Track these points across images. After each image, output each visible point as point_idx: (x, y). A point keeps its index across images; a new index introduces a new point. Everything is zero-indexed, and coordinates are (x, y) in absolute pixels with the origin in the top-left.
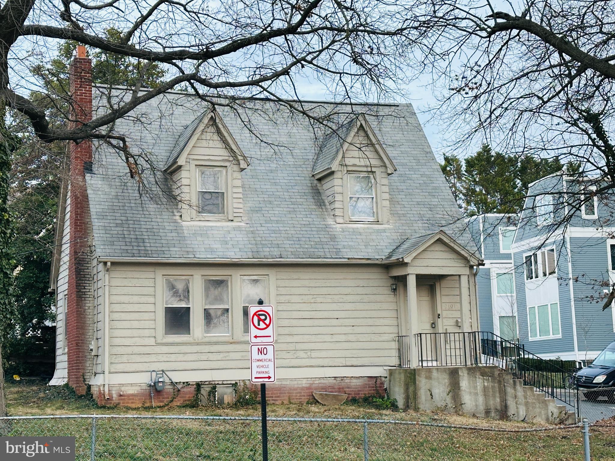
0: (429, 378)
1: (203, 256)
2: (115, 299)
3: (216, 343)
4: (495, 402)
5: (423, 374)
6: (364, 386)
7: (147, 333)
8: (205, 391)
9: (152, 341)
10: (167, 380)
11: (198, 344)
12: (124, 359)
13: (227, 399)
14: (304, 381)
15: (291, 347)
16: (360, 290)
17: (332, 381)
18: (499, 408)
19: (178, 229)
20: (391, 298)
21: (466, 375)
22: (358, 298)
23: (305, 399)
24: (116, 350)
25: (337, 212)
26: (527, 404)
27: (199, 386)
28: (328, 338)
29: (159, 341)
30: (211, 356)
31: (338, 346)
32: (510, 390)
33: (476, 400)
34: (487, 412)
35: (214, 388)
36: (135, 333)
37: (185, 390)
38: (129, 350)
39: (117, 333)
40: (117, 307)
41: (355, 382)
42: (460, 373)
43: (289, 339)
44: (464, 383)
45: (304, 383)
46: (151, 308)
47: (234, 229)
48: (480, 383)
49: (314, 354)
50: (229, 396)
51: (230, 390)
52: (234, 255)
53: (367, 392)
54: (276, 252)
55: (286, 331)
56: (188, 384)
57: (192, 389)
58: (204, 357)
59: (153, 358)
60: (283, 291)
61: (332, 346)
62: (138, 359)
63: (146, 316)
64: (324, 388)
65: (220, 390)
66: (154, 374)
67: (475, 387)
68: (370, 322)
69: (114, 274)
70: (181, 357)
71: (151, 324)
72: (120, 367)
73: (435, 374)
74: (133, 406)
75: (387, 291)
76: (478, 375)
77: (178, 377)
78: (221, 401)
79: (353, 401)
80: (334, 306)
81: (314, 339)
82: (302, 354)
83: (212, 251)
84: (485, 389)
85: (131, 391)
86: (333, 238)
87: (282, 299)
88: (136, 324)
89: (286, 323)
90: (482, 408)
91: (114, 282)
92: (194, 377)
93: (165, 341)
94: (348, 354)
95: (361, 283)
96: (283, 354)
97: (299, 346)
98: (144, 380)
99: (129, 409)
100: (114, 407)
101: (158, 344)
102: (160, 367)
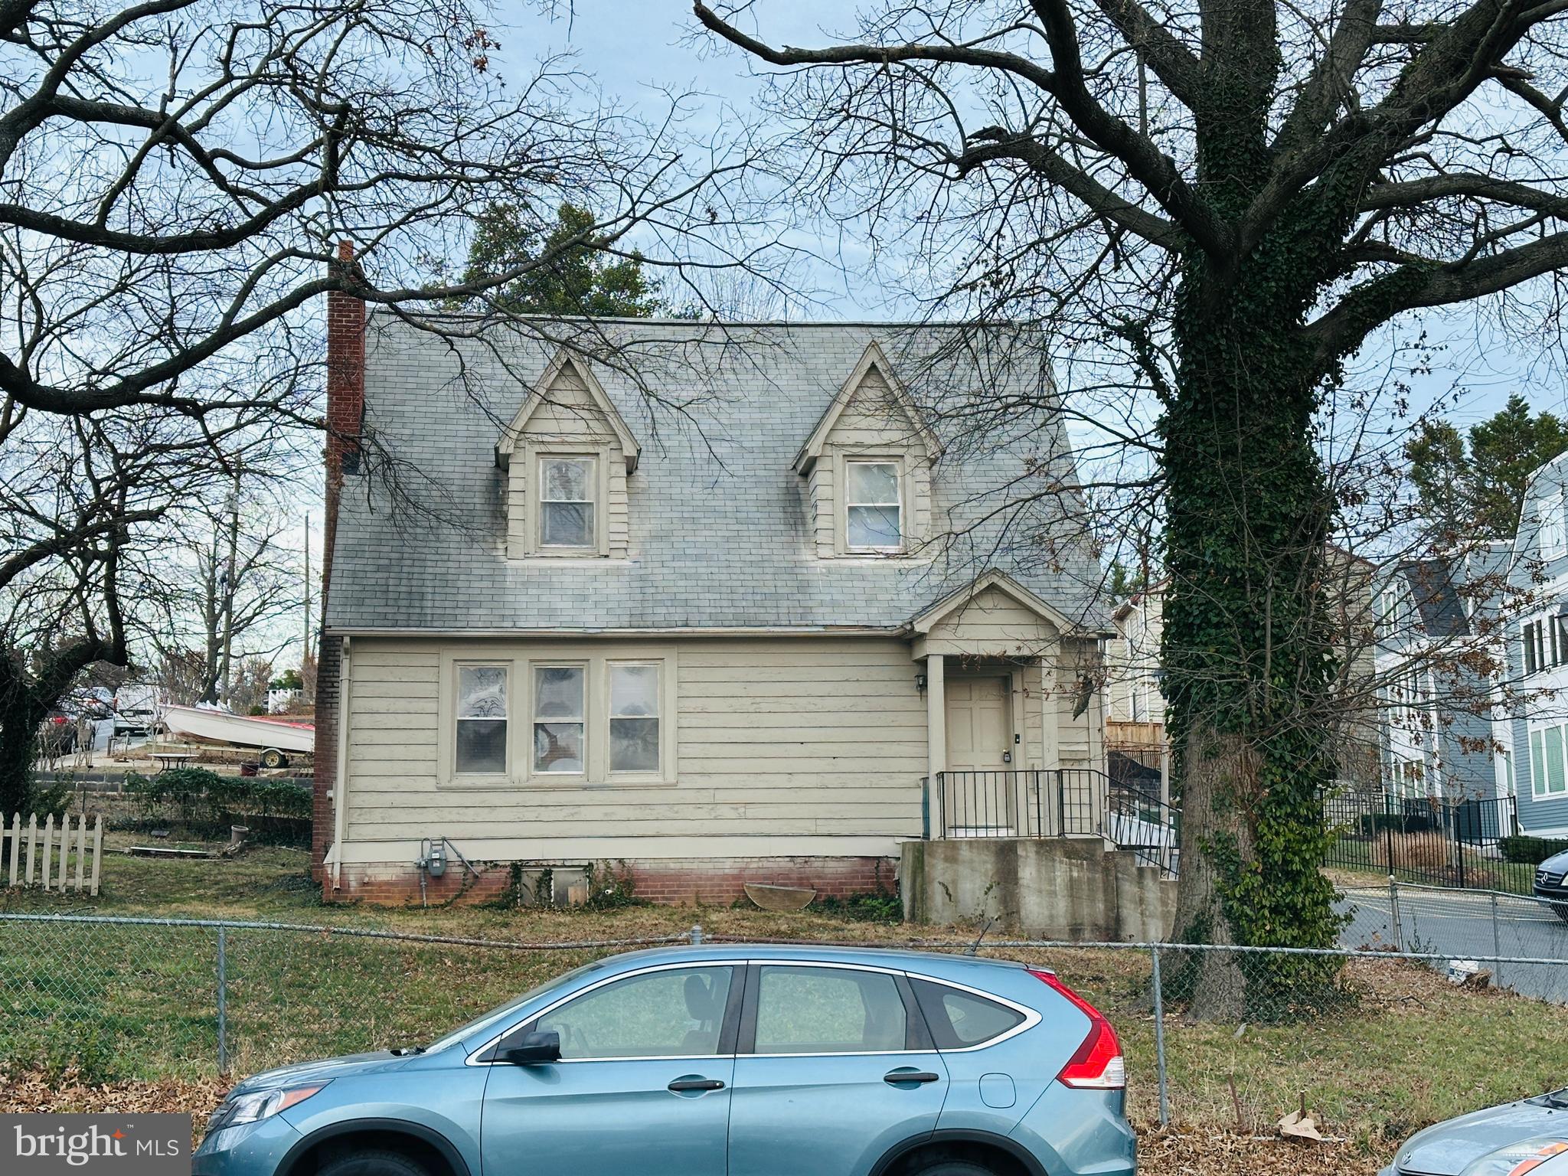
1: (531, 623)
2: (360, 704)
3: (554, 789)
5: (940, 852)
6: (853, 875)
7: (421, 768)
8: (529, 879)
9: (430, 784)
10: (452, 857)
11: (519, 789)
12: (377, 816)
13: (574, 894)
14: (728, 864)
15: (705, 797)
16: (850, 688)
17: (785, 864)
18: (1101, 922)
19: (497, 574)
20: (916, 704)
21: (1032, 855)
22: (847, 702)
23: (729, 898)
24: (355, 800)
25: (823, 537)
27: (517, 869)
28: (781, 781)
29: (444, 783)
30: (545, 814)
31: (803, 796)
32: (1128, 888)
33: (1052, 906)
34: (1075, 931)
35: (548, 873)
36: (399, 768)
37: (490, 875)
38: (386, 799)
39: (360, 768)
40: (363, 721)
41: (832, 867)
42: (1020, 851)
43: (701, 782)
44: (1028, 871)
45: (728, 868)
46: (429, 721)
47: (608, 572)
48: (1062, 871)
49: (751, 812)
50: (577, 890)
51: (579, 877)
53: (859, 886)
54: (678, 615)
55: (697, 766)
56: (495, 865)
57: (503, 874)
58: (530, 814)
59: (431, 815)
60: (691, 689)
61: (791, 796)
62: (402, 816)
63: (421, 736)
64: (770, 878)
65: (558, 878)
66: (427, 844)
67: (1052, 881)
68: (871, 750)
69: (361, 659)
70: (484, 815)
71: (428, 752)
72: (368, 832)
73: (965, 853)
74: (389, 903)
75: (907, 690)
76: (1059, 855)
77: (473, 852)
78: (563, 898)
79: (829, 903)
80: (795, 720)
81: (752, 781)
82: (726, 811)
83: (551, 613)
84: (1072, 885)
85: (384, 875)
86: (804, 587)
87: (689, 704)
88: (399, 752)
89: (695, 750)
90: (1063, 921)
91: (360, 674)
92: (507, 852)
93: (455, 783)
94: (821, 811)
95: (853, 673)
96: (689, 812)
97: (721, 796)
98: (410, 855)
99: (379, 909)
100: (356, 904)
101: (441, 790)
102: (435, 832)
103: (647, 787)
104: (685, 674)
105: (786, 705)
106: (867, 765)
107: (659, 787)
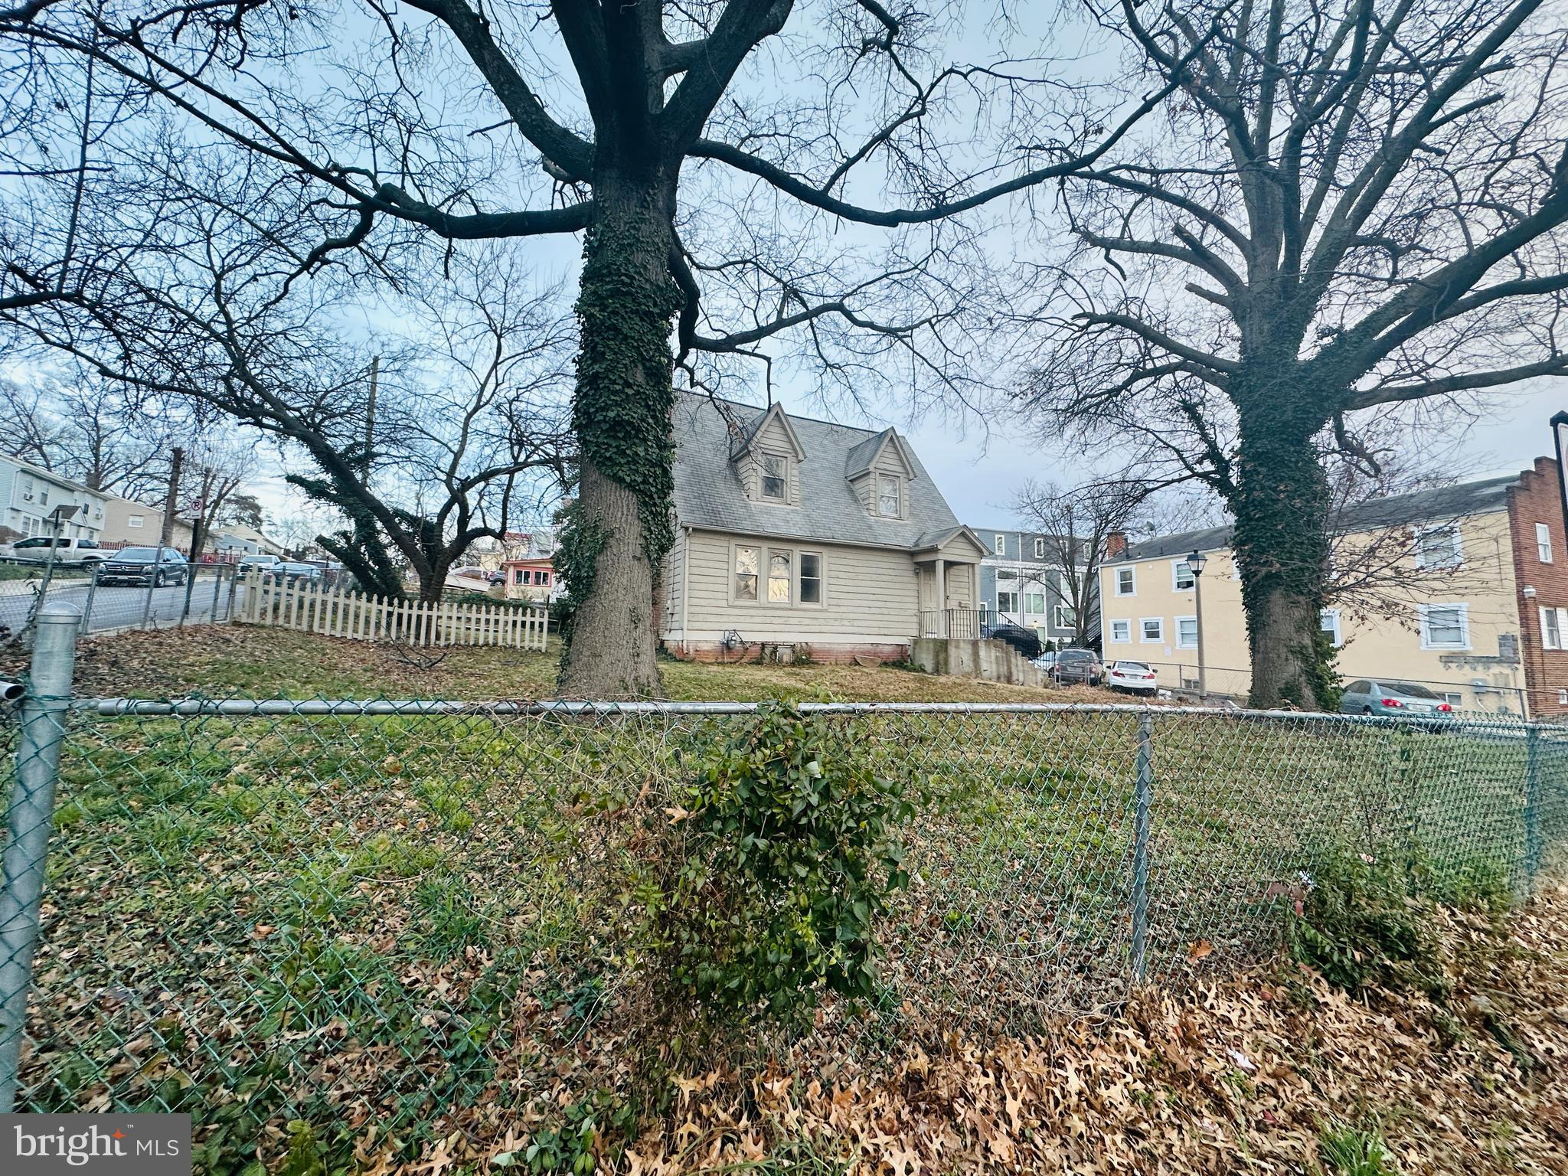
0: (957, 647)
1: (770, 530)
2: (695, 562)
3: (778, 609)
4: (1004, 670)
5: (954, 644)
6: (893, 652)
7: (720, 595)
8: (768, 650)
9: (724, 603)
10: (738, 639)
11: (763, 608)
12: (701, 618)
13: (786, 658)
14: (848, 646)
15: (838, 616)
16: (891, 572)
17: (869, 647)
18: (1006, 673)
19: (746, 506)
20: (914, 580)
23: (848, 661)
24: (693, 609)
25: (872, 507)
26: (1024, 671)
27: (763, 645)
28: (866, 610)
29: (731, 604)
30: (775, 620)
31: (874, 617)
32: (1013, 660)
33: (991, 667)
34: (999, 678)
35: (776, 648)
36: (711, 595)
37: (752, 648)
38: (704, 610)
39: (695, 594)
40: (695, 570)
41: (887, 649)
42: (980, 645)
43: (836, 609)
44: (983, 653)
45: (848, 648)
46: (725, 573)
47: (793, 511)
48: (994, 653)
49: (856, 623)
50: (786, 655)
51: (788, 651)
52: (796, 532)
53: (896, 657)
54: (829, 534)
55: (835, 602)
56: (754, 643)
57: (758, 648)
58: (768, 620)
59: (726, 619)
60: (833, 567)
61: (870, 617)
62: (712, 618)
63: (720, 580)
64: (863, 653)
65: (780, 650)
66: (727, 633)
67: (990, 657)
68: (898, 599)
69: (694, 540)
70: (748, 619)
71: (724, 588)
72: (697, 625)
73: (962, 644)
74: (708, 661)
75: (911, 574)
76: (992, 646)
77: (747, 637)
78: (781, 661)
79: (885, 664)
80: (872, 584)
81: (856, 610)
82: (846, 623)
83: (777, 526)
84: (997, 658)
85: (705, 647)
86: (870, 527)
87: (833, 574)
88: (708, 587)
89: (834, 595)
90: (995, 674)
91: (695, 547)
92: (760, 638)
93: (736, 604)
94: (881, 624)
95: (893, 566)
96: (832, 622)
97: (844, 616)
98: (717, 638)
99: (704, 663)
100: (692, 661)
101: (730, 606)
102: (732, 627)
103: (816, 610)
104: (833, 561)
105: (868, 577)
106: (898, 605)
107: (820, 610)
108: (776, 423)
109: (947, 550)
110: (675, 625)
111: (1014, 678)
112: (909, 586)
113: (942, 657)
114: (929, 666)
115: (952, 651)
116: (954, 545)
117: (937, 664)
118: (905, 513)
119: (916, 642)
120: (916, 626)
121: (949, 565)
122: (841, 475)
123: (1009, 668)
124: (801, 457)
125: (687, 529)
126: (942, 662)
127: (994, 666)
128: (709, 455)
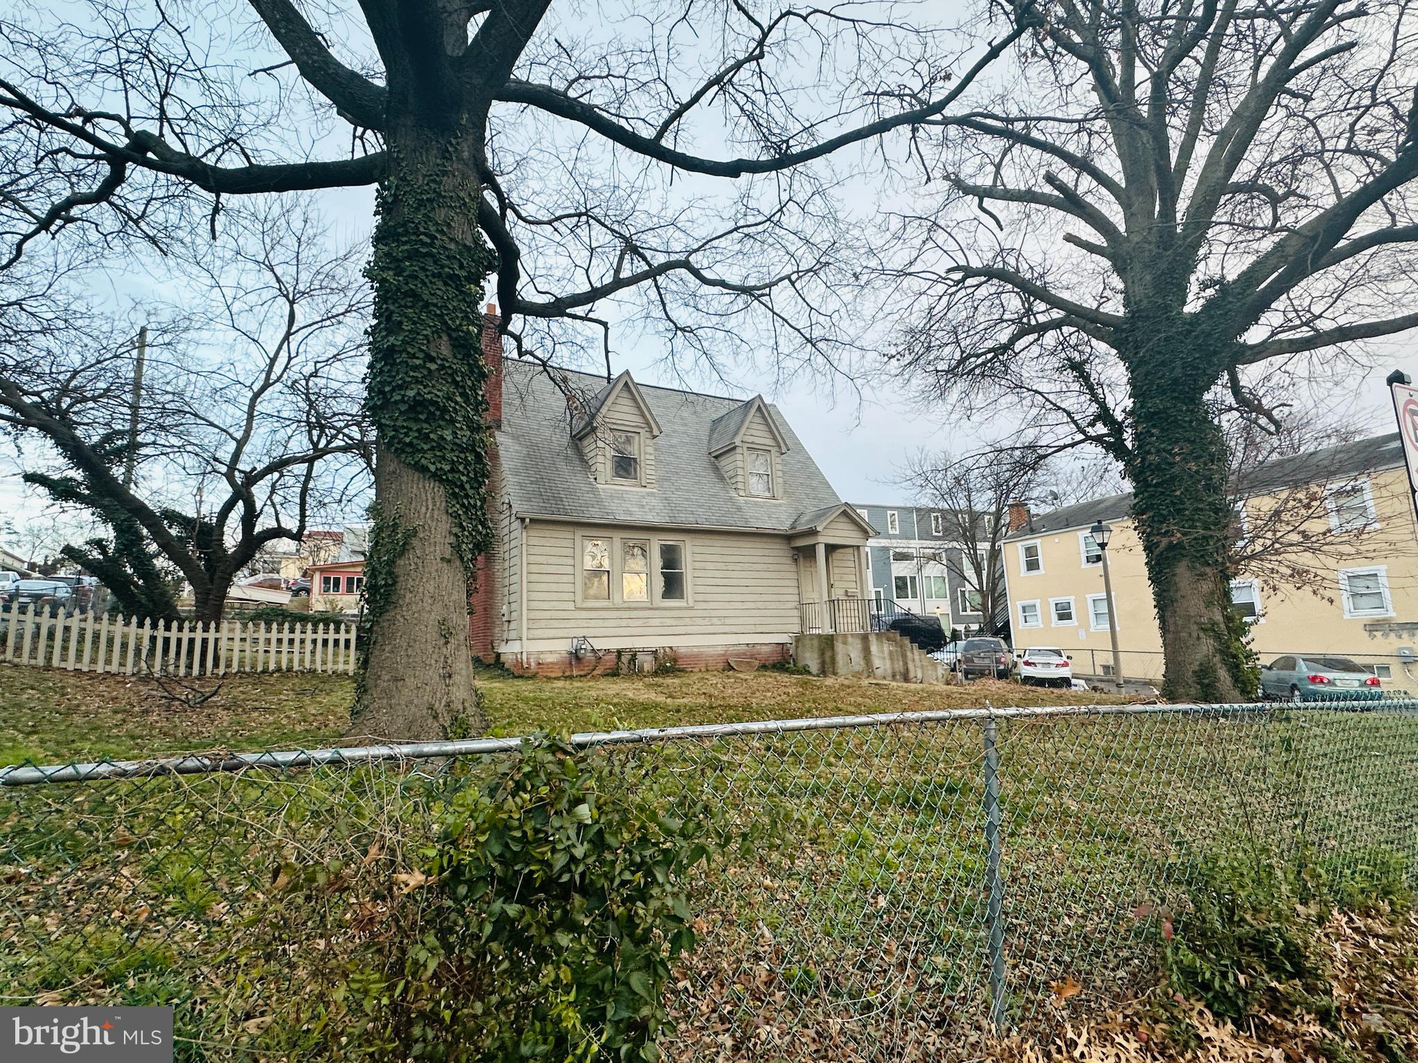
0: (845, 643)
1: (622, 517)
2: (533, 559)
3: (635, 609)
4: (899, 666)
6: (772, 652)
7: (565, 596)
8: (625, 659)
9: (571, 606)
10: (589, 648)
11: (618, 609)
12: (543, 624)
13: (647, 667)
14: (720, 648)
15: (706, 613)
16: (767, 559)
17: (745, 648)
18: (902, 670)
19: (594, 491)
20: (793, 568)
22: (765, 566)
23: (720, 666)
24: (534, 615)
25: (740, 486)
26: (922, 667)
27: (619, 653)
28: (739, 605)
29: (579, 605)
30: (631, 623)
31: (748, 613)
32: (909, 654)
33: (884, 664)
34: (894, 676)
35: (635, 655)
36: (554, 596)
37: (607, 658)
38: (548, 615)
39: (534, 596)
40: (534, 568)
41: (766, 649)
42: (869, 638)
43: (704, 606)
44: (874, 647)
45: (720, 650)
46: (570, 570)
47: (648, 494)
48: (887, 647)
49: (728, 621)
50: (647, 663)
51: (650, 658)
52: (652, 518)
53: (776, 658)
55: (700, 597)
56: (608, 651)
57: (614, 656)
58: (624, 623)
59: (572, 623)
60: (699, 557)
61: (744, 613)
62: (556, 624)
63: (565, 579)
64: (738, 655)
65: (640, 657)
66: (575, 641)
67: (883, 652)
68: (775, 590)
69: (532, 533)
70: (600, 623)
71: (570, 588)
72: (539, 633)
73: (850, 639)
74: (553, 675)
75: (789, 561)
76: (884, 640)
77: (599, 644)
78: (641, 670)
79: (764, 667)
81: (726, 605)
82: (715, 621)
83: (631, 513)
84: (891, 653)
85: (550, 659)
86: (739, 509)
87: (698, 565)
88: (554, 587)
89: (701, 589)
90: (889, 671)
91: (533, 541)
92: (615, 644)
93: (584, 605)
94: (757, 621)
95: (766, 552)
96: (700, 621)
97: (714, 613)
98: (564, 647)
99: (549, 679)
100: (533, 677)
101: (577, 609)
102: (580, 633)
103: (679, 609)
104: (697, 550)
105: (738, 567)
106: (774, 597)
107: (686, 608)
108: (625, 394)
109: (827, 532)
110: (513, 635)
111: (912, 675)
112: (788, 575)
113: (828, 654)
114: (814, 668)
115: (839, 647)
116: (834, 525)
117: (823, 663)
118: (779, 491)
119: (798, 640)
120: (797, 620)
121: (831, 549)
122: (705, 451)
123: (906, 664)
124: (656, 432)
125: (523, 520)
126: (828, 660)
127: (888, 663)
128: (547, 433)
